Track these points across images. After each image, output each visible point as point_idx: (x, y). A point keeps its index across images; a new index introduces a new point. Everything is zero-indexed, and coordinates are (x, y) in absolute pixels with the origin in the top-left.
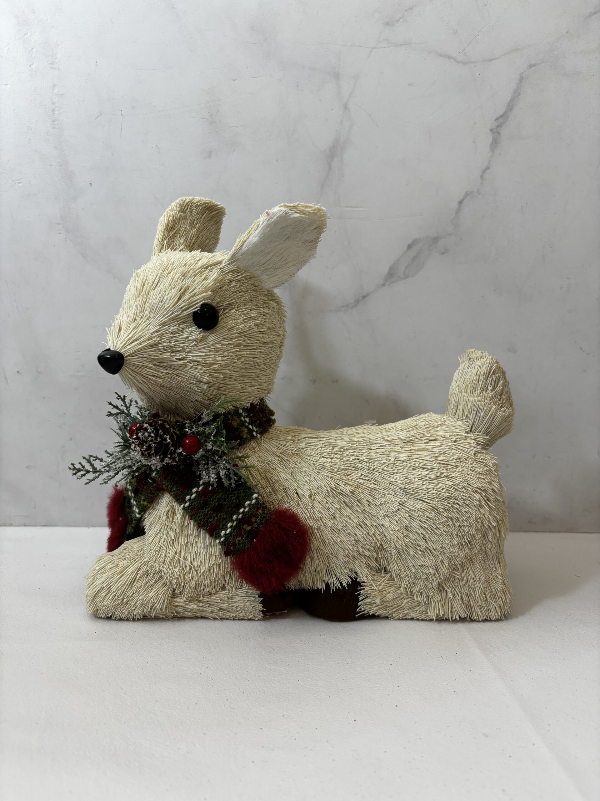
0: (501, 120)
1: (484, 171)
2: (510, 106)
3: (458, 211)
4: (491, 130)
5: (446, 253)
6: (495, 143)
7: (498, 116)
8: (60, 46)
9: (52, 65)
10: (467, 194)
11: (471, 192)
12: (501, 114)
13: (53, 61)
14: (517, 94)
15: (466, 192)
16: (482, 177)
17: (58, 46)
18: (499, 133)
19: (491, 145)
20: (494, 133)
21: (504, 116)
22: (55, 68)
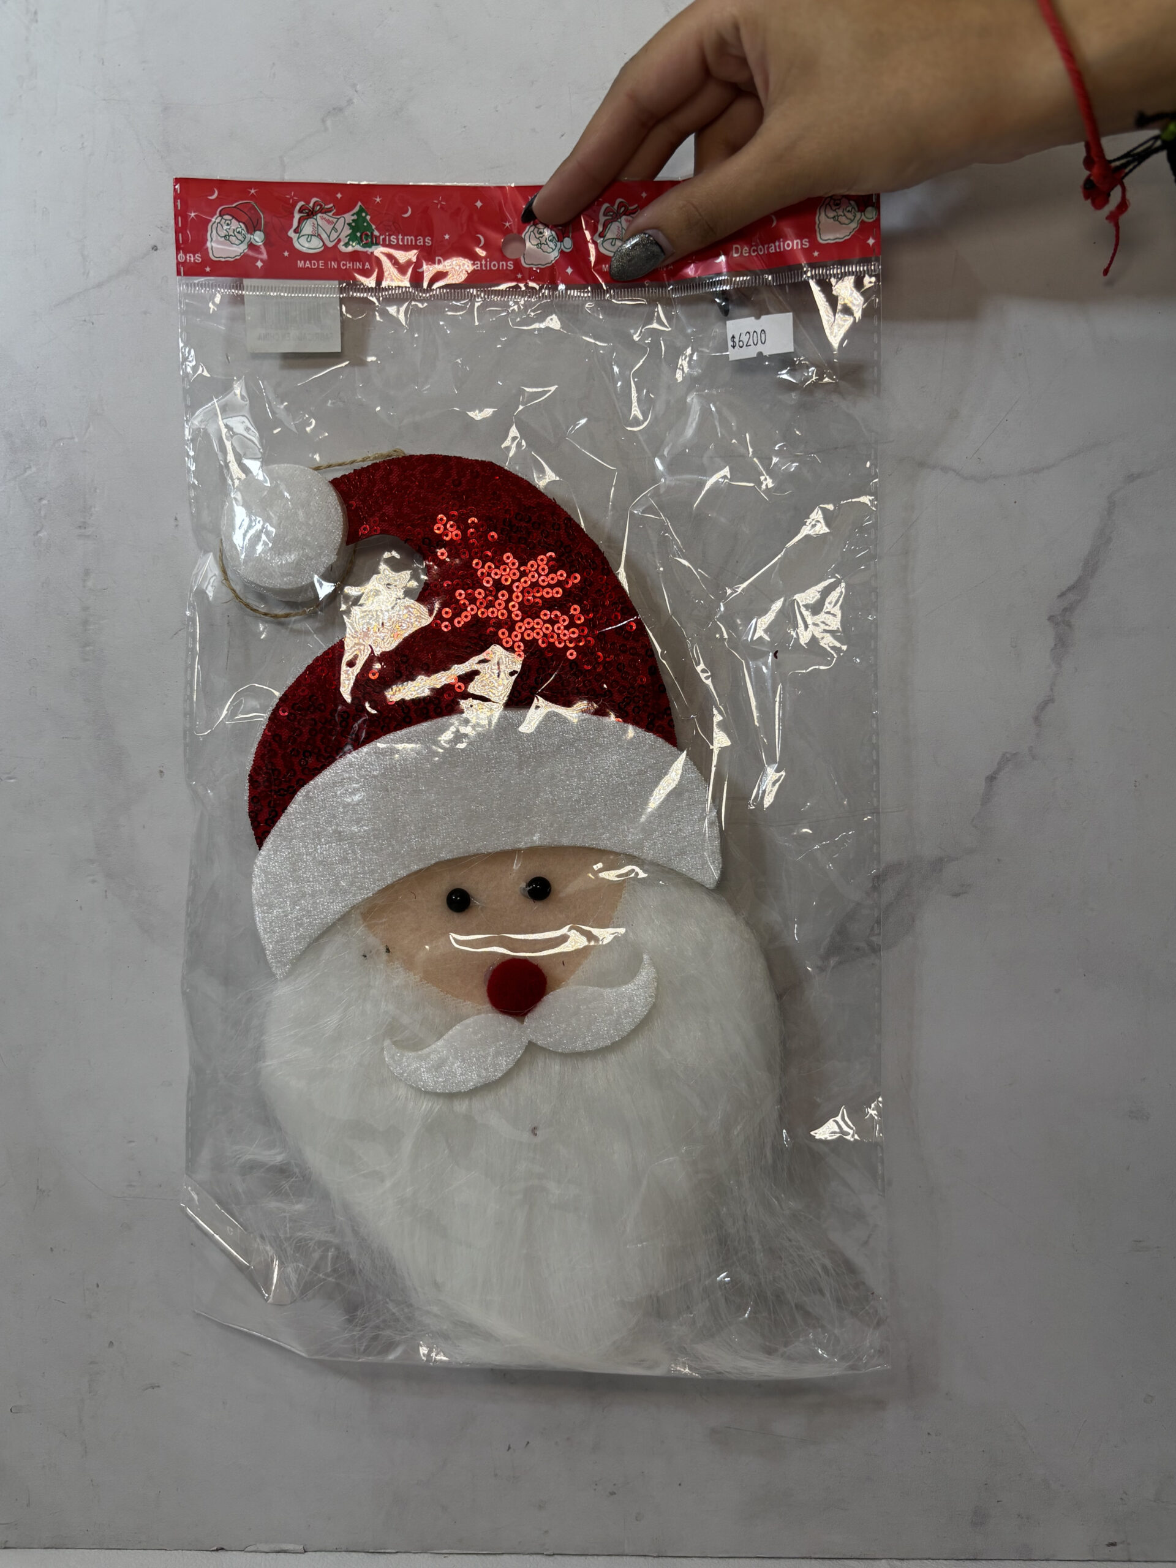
0: (1072, 597)
1: (1043, 706)
2: (1091, 566)
3: (986, 798)
4: (1051, 618)
5: (965, 893)
6: (1062, 644)
7: (1064, 590)
8: (98, 491)
9: (83, 531)
10: (1005, 760)
11: (1015, 754)
12: (1071, 583)
13: (85, 522)
14: (1103, 539)
15: (1004, 755)
16: (1037, 719)
17: (96, 489)
18: (1069, 625)
19: (1052, 650)
20: (1057, 624)
21: (1078, 589)
22: (88, 536)
